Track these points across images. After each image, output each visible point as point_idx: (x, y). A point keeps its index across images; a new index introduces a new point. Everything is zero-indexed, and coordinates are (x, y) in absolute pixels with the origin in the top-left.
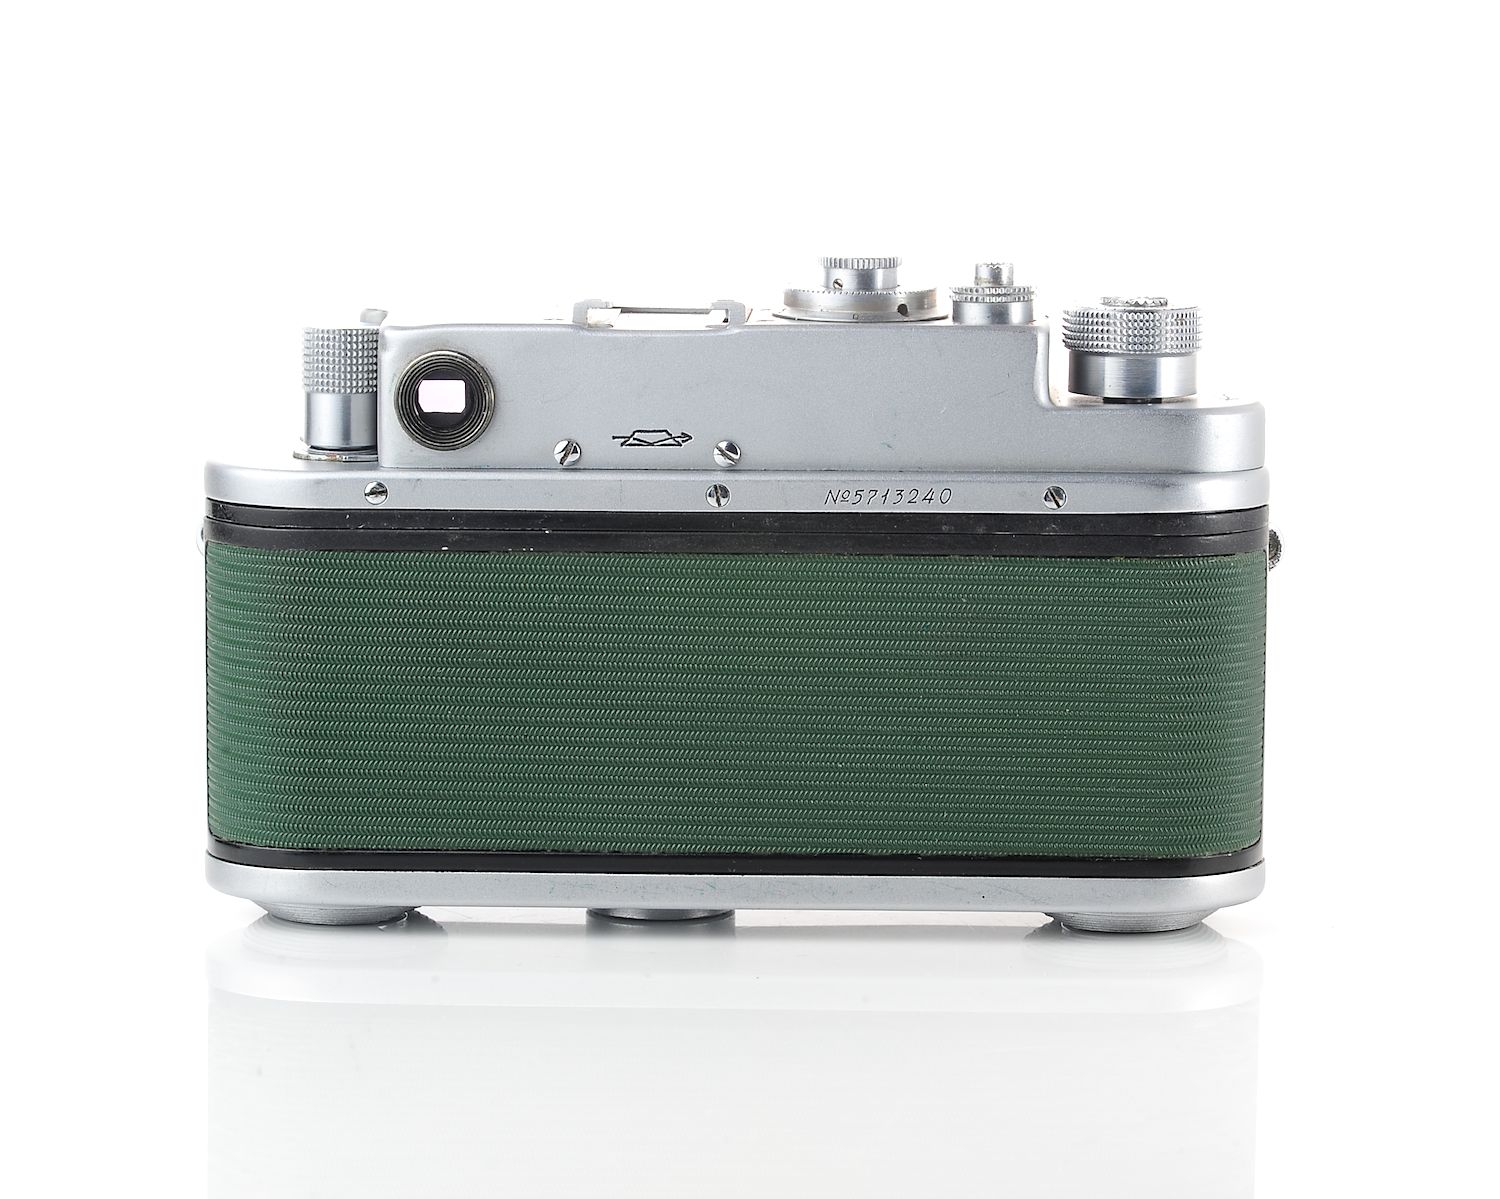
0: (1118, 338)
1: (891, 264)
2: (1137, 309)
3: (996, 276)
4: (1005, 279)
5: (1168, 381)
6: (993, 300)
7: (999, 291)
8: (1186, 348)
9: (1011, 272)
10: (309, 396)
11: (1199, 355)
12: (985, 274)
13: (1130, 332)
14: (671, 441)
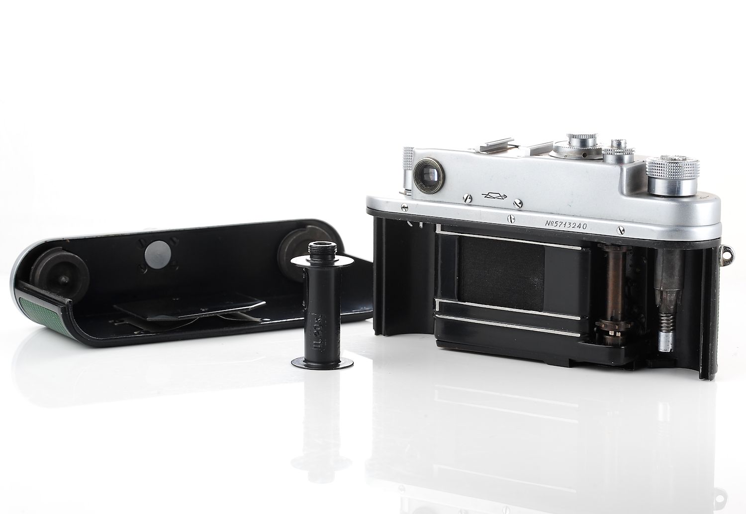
0: (665, 173)
1: (593, 136)
2: (674, 162)
3: (619, 144)
4: (623, 145)
5: (686, 189)
6: (618, 154)
7: (620, 151)
8: (693, 177)
9: (626, 143)
10: (405, 171)
11: (699, 179)
12: (615, 144)
13: (672, 171)
14: (500, 197)
